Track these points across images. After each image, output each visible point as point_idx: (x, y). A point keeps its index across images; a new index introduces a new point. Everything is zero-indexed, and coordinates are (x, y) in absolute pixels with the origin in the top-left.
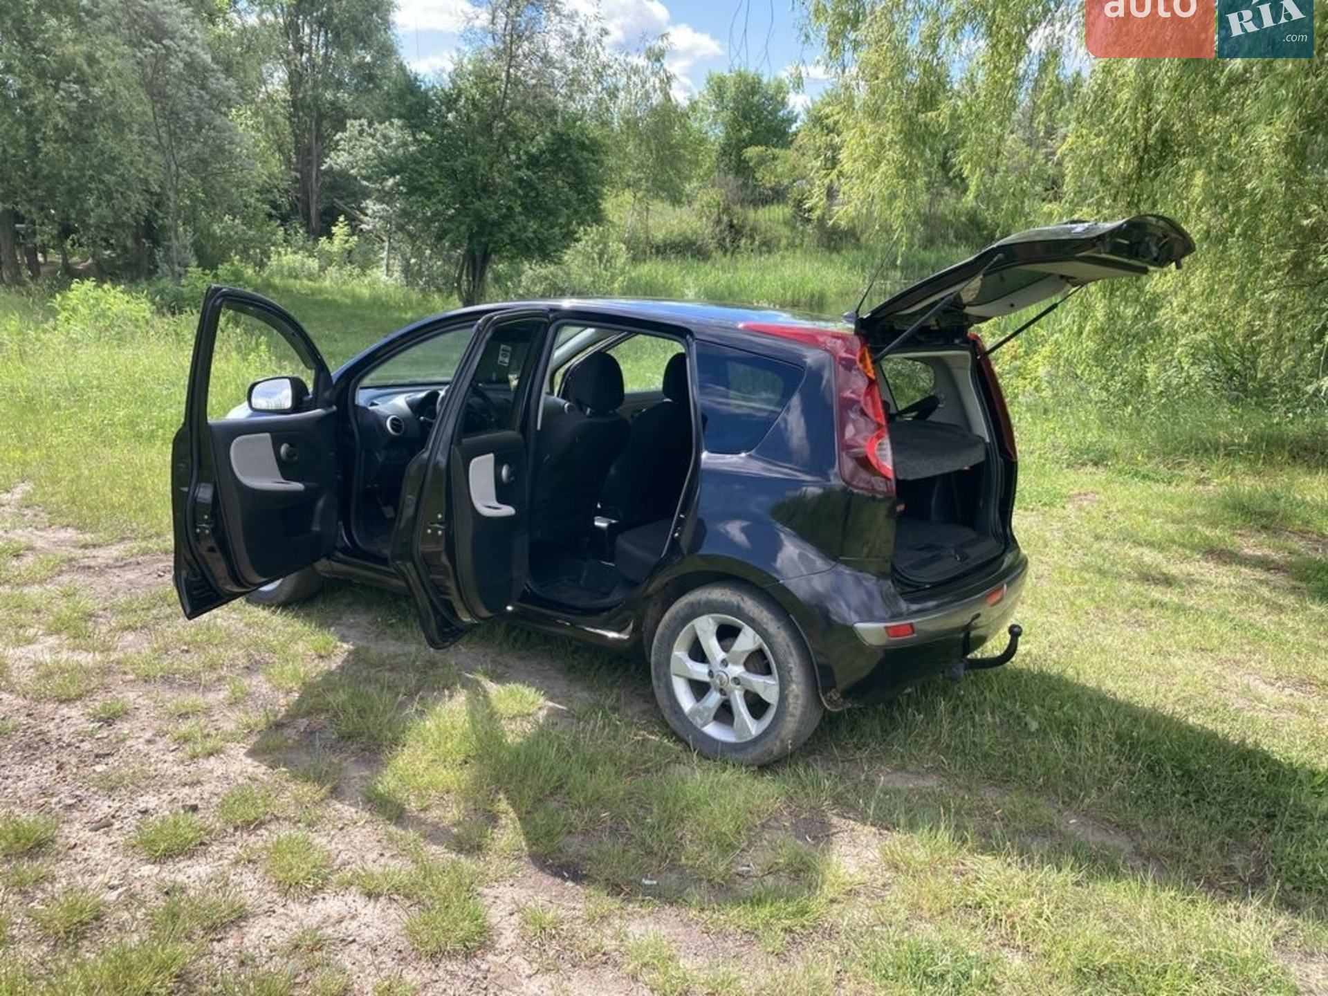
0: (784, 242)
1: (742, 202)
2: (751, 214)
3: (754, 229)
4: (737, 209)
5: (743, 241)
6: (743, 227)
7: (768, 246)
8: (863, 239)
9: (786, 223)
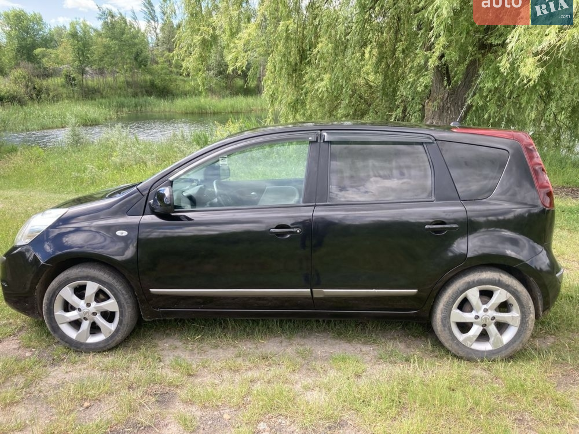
0: (64, 96)
1: (38, 76)
2: (45, 83)
3: (47, 89)
4: (36, 80)
5: (43, 96)
6: (42, 88)
7: (57, 98)
8: (104, 93)
9: (63, 86)
